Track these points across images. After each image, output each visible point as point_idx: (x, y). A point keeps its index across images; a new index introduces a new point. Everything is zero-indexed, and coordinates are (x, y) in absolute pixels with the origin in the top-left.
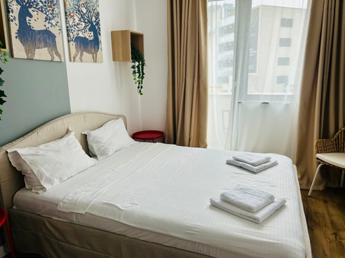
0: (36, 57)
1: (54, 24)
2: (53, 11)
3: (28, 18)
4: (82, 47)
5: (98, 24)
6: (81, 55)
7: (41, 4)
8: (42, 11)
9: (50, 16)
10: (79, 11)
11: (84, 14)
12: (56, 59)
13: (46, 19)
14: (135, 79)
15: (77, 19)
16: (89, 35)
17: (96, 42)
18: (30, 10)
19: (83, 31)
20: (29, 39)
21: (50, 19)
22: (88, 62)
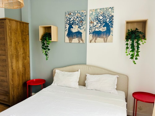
0: (73, 42)
1: (82, 28)
2: (82, 23)
3: (71, 29)
4: (97, 36)
5: (111, 22)
6: (96, 39)
7: (77, 22)
8: (77, 25)
9: (81, 26)
10: (97, 19)
11: (101, 20)
12: (81, 42)
13: (79, 27)
14: (127, 52)
15: (95, 23)
16: (103, 29)
17: (108, 32)
18: (72, 26)
19: (99, 28)
20: (71, 36)
21: (81, 27)
22: (99, 42)
